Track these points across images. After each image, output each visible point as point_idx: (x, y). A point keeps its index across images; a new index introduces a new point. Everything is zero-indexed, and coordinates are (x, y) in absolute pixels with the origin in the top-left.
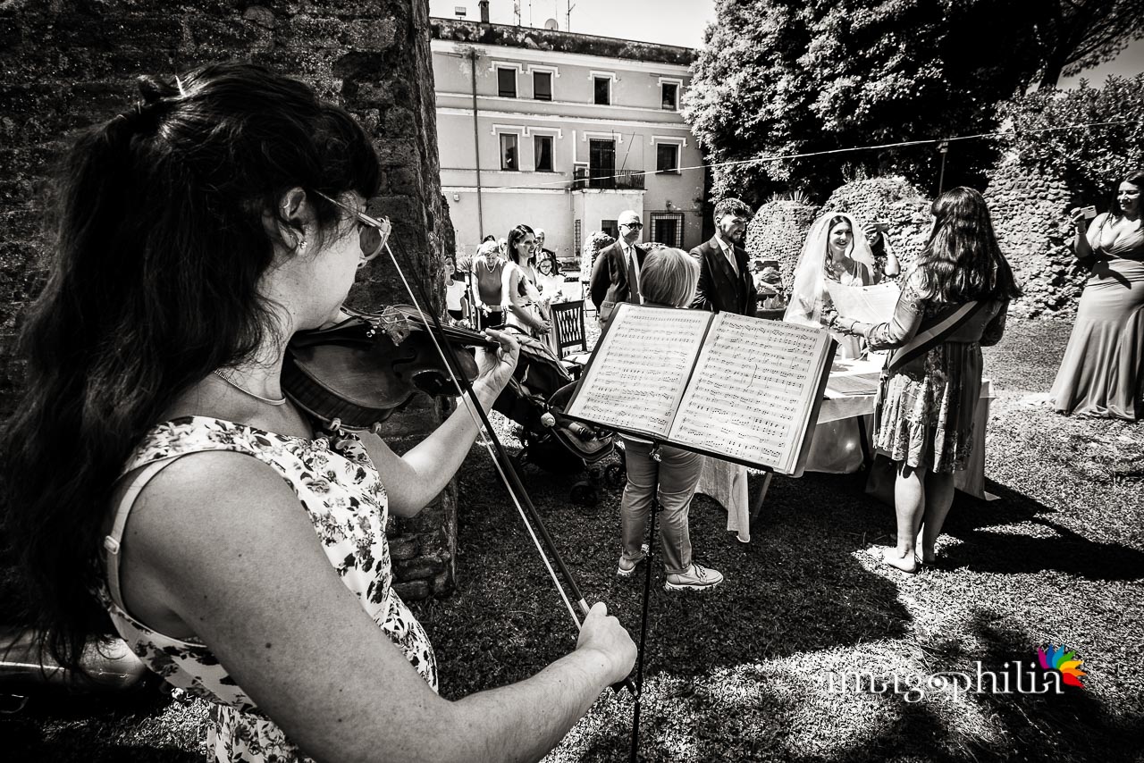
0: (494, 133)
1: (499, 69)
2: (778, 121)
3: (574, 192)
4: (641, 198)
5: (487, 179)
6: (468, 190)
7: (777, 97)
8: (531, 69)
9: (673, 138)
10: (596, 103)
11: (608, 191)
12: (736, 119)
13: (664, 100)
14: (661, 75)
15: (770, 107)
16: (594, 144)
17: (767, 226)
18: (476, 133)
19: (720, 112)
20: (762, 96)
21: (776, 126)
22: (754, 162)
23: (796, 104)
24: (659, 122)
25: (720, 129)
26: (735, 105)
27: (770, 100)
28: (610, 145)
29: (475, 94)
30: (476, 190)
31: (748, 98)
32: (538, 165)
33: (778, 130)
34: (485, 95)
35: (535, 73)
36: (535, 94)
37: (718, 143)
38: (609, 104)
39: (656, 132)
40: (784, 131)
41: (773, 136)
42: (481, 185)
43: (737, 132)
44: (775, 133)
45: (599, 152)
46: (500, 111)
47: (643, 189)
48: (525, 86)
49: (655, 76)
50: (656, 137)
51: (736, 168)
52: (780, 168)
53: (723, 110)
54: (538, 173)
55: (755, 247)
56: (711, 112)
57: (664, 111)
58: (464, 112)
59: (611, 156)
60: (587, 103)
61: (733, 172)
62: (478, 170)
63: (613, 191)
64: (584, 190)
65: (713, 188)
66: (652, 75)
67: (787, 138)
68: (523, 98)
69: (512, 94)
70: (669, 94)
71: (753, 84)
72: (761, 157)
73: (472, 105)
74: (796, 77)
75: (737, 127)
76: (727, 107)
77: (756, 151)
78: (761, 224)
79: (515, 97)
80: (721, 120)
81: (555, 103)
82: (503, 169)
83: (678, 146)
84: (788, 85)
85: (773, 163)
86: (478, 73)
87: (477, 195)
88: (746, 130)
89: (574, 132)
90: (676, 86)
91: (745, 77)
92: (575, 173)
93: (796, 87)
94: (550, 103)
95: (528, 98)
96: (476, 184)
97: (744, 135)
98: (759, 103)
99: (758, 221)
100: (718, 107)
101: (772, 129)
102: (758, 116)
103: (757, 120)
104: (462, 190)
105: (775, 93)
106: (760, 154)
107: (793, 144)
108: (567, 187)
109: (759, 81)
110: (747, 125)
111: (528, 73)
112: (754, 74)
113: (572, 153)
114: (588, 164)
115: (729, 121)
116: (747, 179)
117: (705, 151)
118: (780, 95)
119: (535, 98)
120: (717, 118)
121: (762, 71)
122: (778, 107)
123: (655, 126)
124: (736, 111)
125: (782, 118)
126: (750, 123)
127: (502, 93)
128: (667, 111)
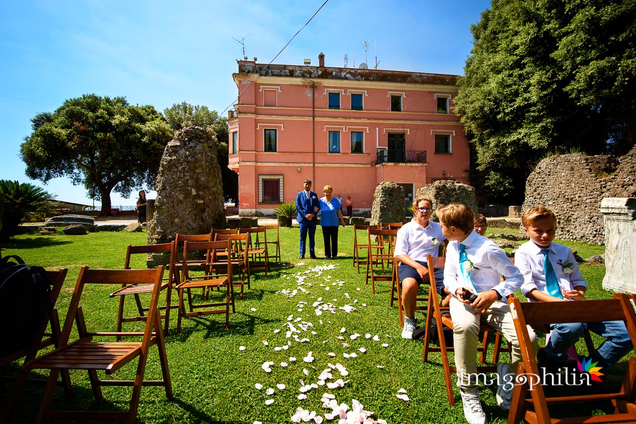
0: (325, 131)
1: (329, 93)
2: (535, 104)
3: (377, 166)
4: (424, 169)
5: (318, 158)
6: (307, 165)
7: (531, 88)
8: (350, 92)
9: (446, 131)
10: (392, 110)
11: (400, 164)
12: (497, 108)
13: (438, 107)
14: (436, 92)
15: (526, 95)
16: (391, 135)
17: (551, 177)
18: (314, 130)
19: (484, 104)
20: (517, 90)
21: (533, 109)
22: (514, 137)
23: (549, 90)
24: (435, 121)
25: (484, 116)
26: (496, 99)
27: (526, 90)
28: (402, 135)
29: (314, 108)
30: (312, 165)
31: (507, 91)
32: (354, 149)
33: (534, 111)
34: (321, 108)
35: (352, 95)
36: (352, 106)
37: (482, 127)
38: (401, 111)
39: (433, 127)
40: (539, 111)
41: (530, 116)
42: (316, 161)
43: (500, 116)
44: (532, 114)
45: (394, 140)
46: (329, 117)
47: (425, 162)
48: (345, 102)
49: (432, 93)
50: (434, 130)
51: (499, 142)
52: (539, 139)
53: (486, 102)
54: (353, 154)
55: (538, 197)
56: (477, 105)
57: (439, 114)
58: (306, 119)
59: (403, 142)
60: (386, 111)
61: (497, 146)
62: (314, 153)
63: (404, 164)
64: (384, 164)
65: (479, 160)
66: (430, 92)
67: (543, 116)
68: (344, 109)
69: (338, 107)
70: (442, 103)
71: (509, 82)
72: (520, 133)
73: (312, 114)
74: (548, 71)
75: (499, 113)
76: (490, 100)
77: (516, 129)
78: (543, 176)
79: (339, 108)
80: (485, 109)
81: (365, 111)
82: (330, 152)
83: (449, 136)
84: (541, 78)
85: (532, 136)
86: (316, 96)
87: (312, 168)
88: (506, 114)
89: (377, 129)
90: (446, 99)
91: (503, 78)
92: (377, 154)
93: (548, 78)
94: (361, 111)
95: (347, 109)
96: (312, 161)
97: (504, 118)
98: (516, 94)
99: (539, 173)
100: (482, 101)
101: (529, 111)
102: (516, 103)
103: (515, 106)
104: (303, 165)
105: (529, 85)
106: (520, 131)
107: (549, 120)
108: (372, 163)
109: (515, 79)
110: (506, 111)
111: (348, 94)
112: (510, 75)
113: (376, 142)
114: (387, 148)
115: (492, 110)
116: (510, 150)
117: (471, 136)
118: (534, 86)
119: (352, 109)
120: (482, 108)
121: (516, 72)
122: (534, 95)
123: (433, 123)
124: (497, 102)
125: (537, 102)
126: (510, 109)
127: (330, 107)
128: (441, 114)
